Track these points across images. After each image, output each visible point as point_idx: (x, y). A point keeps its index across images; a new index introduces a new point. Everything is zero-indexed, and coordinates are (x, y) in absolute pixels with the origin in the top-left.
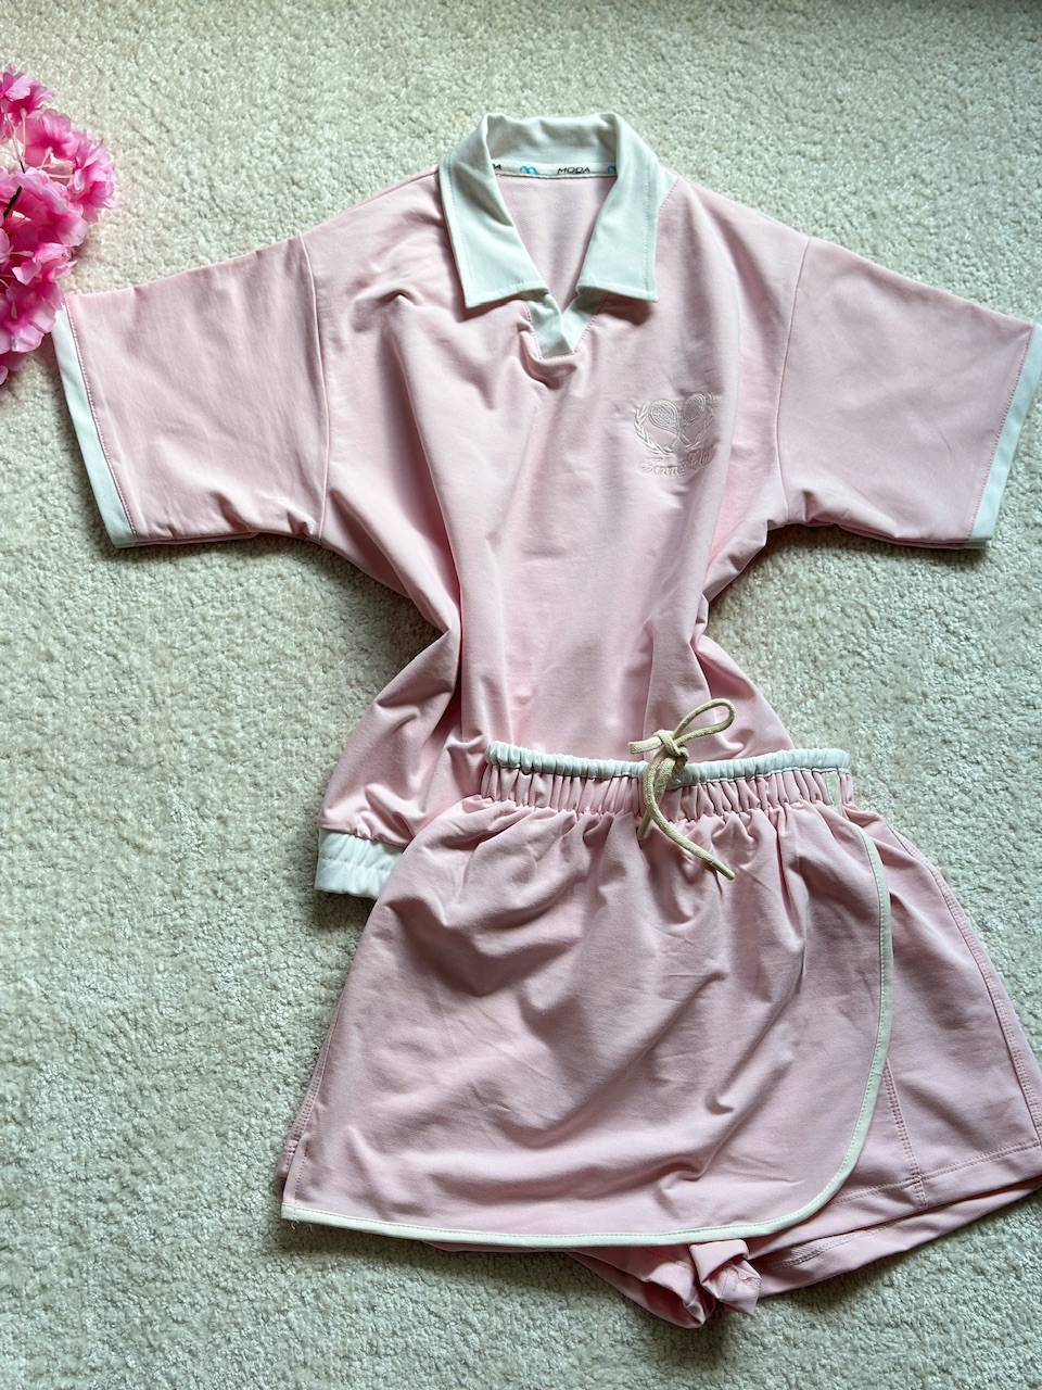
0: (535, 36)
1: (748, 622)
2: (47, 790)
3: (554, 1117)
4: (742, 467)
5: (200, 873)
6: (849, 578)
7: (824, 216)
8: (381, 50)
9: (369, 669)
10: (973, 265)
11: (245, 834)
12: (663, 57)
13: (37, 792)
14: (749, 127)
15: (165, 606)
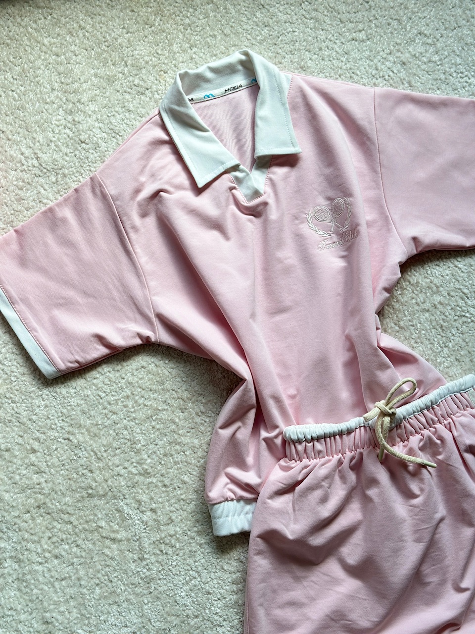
0: (189, 15)
1: (400, 316)
2: (55, 524)
3: (376, 620)
4: (373, 231)
5: (150, 544)
6: (447, 275)
7: (377, 72)
8: (106, 49)
9: (206, 404)
10: (466, 76)
11: (167, 514)
12: (263, 6)
13: (51, 526)
14: (322, 32)
15: (87, 403)
